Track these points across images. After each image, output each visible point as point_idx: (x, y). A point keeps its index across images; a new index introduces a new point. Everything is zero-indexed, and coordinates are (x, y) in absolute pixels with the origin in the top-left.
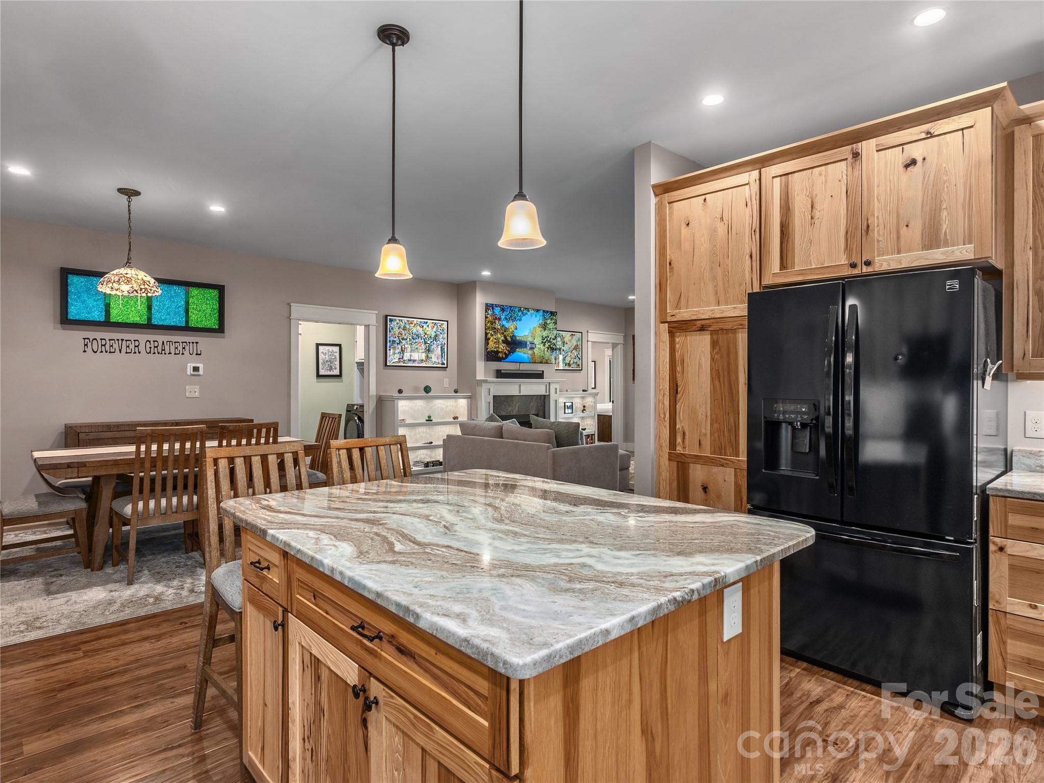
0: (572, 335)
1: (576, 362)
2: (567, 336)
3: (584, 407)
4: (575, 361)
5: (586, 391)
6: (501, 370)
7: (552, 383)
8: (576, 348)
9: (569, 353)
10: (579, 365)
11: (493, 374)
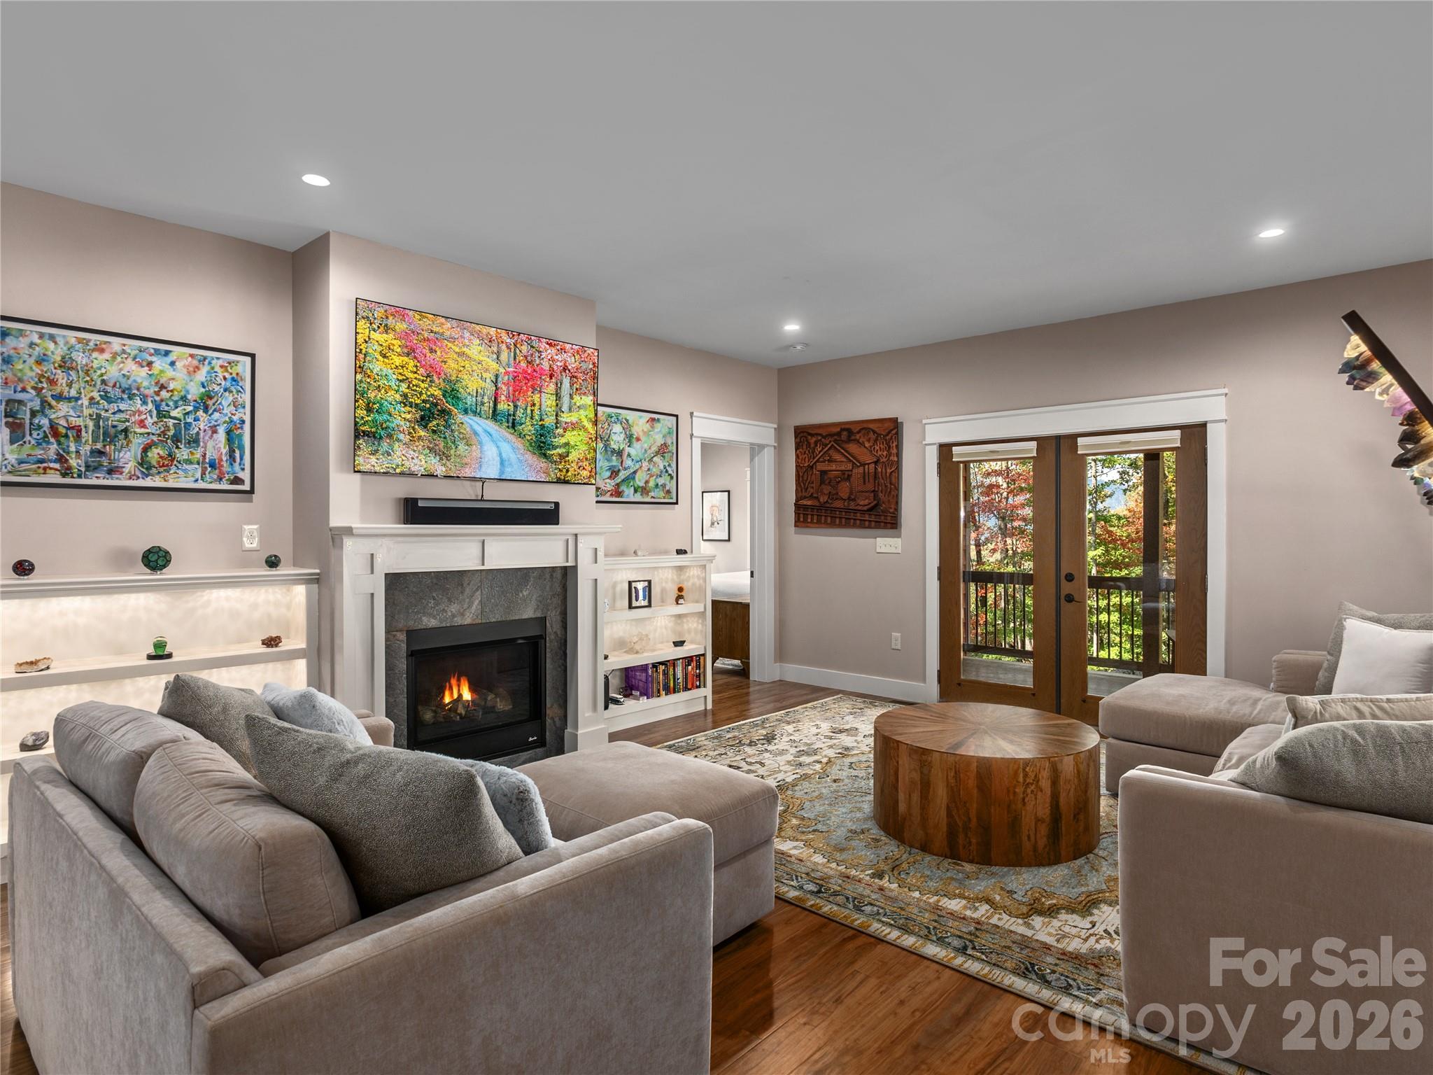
0: (653, 420)
1: (664, 486)
2: (639, 423)
3: (680, 589)
4: (661, 481)
5: (685, 552)
6: (415, 500)
7: (584, 534)
8: (662, 451)
9: (645, 464)
10: (669, 492)
11: (390, 510)
